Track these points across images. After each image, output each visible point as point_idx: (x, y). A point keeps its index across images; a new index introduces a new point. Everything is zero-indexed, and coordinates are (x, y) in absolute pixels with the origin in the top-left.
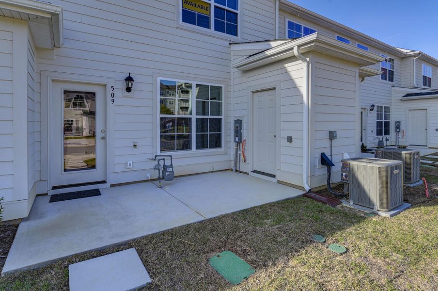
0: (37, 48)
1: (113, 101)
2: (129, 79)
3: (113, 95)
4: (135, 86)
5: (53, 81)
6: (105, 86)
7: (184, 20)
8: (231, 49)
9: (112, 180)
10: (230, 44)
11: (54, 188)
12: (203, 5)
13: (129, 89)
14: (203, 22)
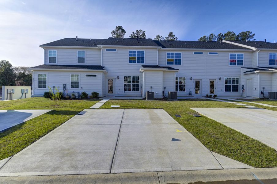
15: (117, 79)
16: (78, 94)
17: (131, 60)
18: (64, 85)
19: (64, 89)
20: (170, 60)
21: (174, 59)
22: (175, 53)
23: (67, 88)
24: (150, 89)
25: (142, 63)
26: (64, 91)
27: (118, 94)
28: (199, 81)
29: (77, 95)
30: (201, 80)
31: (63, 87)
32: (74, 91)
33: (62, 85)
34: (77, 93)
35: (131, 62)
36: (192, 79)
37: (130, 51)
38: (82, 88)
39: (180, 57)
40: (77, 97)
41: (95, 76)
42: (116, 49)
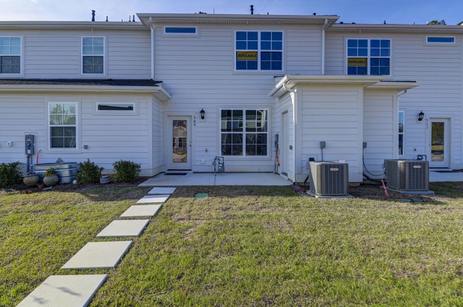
0: (162, 101)
1: (195, 125)
2: (202, 112)
3: (195, 121)
4: (206, 115)
5: (168, 116)
6: (191, 116)
7: (237, 68)
8: (276, 81)
9: (194, 169)
10: (275, 77)
11: (169, 170)
12: (252, 54)
13: (203, 118)
14: (253, 66)
15: (198, 120)
16: (70, 167)
17: (242, 59)
18: (27, 137)
19: (29, 152)
20: (356, 62)
21: (369, 57)
22: (372, 41)
23: (37, 149)
24: (319, 151)
25: (274, 68)
26: (29, 156)
27: (203, 165)
28: (442, 124)
29: (66, 173)
30: (449, 119)
31: (23, 145)
32: (62, 157)
33: (23, 139)
34: (67, 166)
35: (240, 65)
36: (424, 118)
37: (237, 33)
38: (86, 147)
39: (387, 52)
40: (66, 180)
41: (131, 108)
42: (196, 27)
